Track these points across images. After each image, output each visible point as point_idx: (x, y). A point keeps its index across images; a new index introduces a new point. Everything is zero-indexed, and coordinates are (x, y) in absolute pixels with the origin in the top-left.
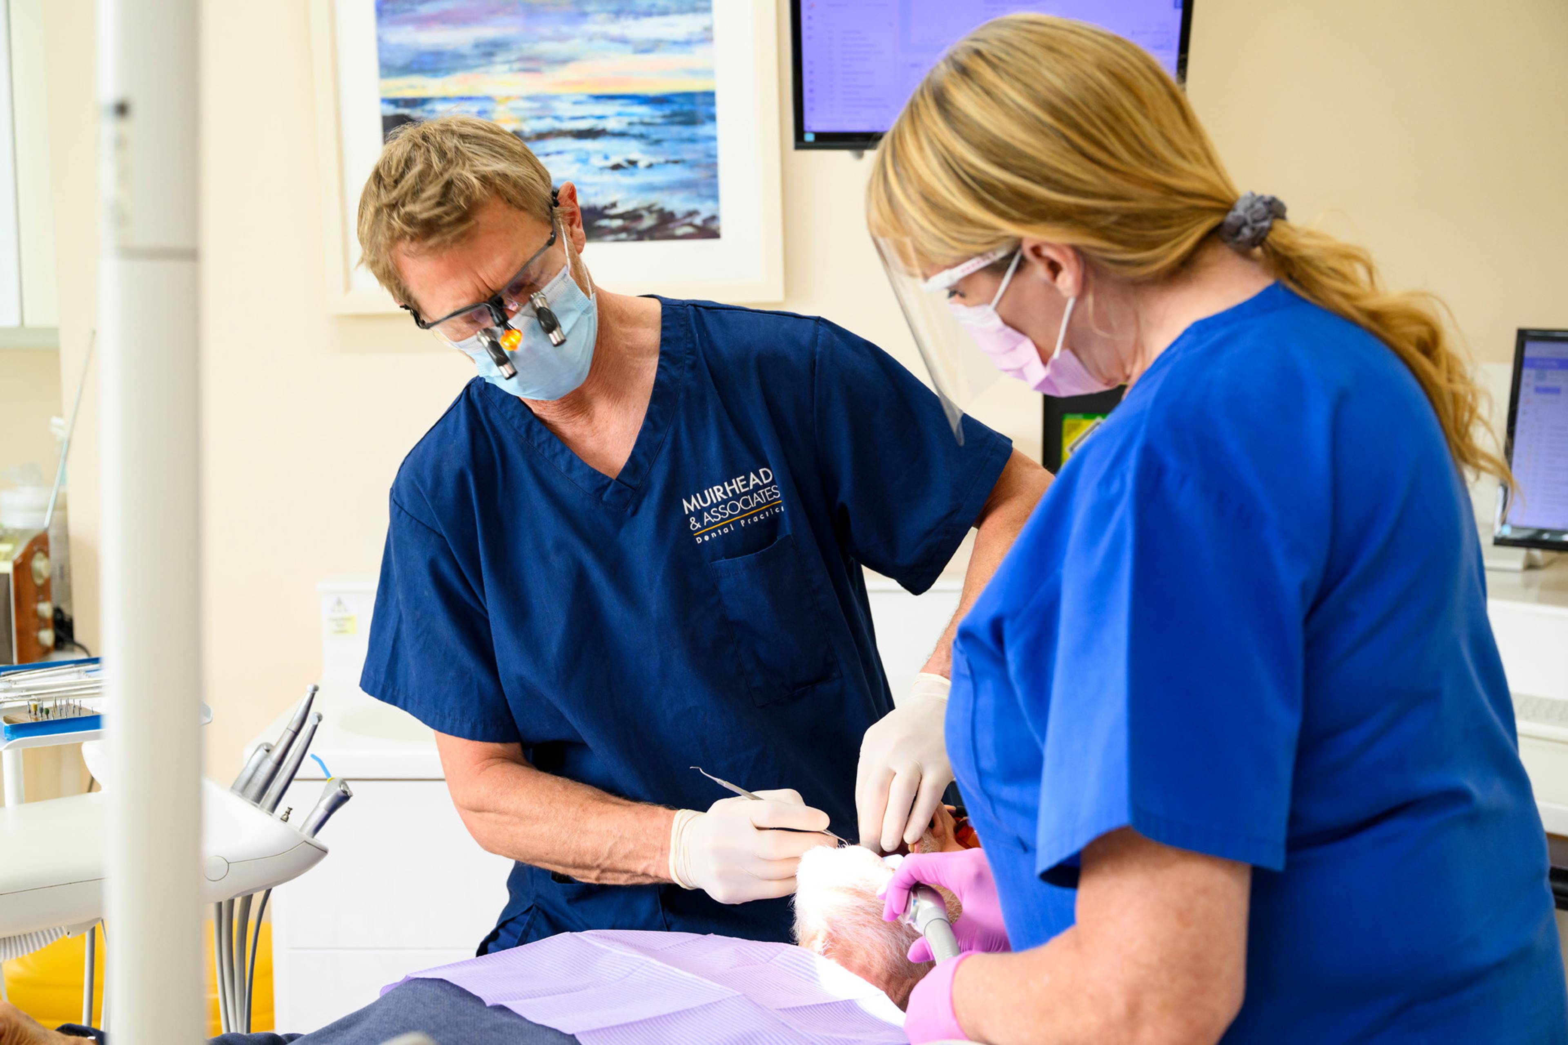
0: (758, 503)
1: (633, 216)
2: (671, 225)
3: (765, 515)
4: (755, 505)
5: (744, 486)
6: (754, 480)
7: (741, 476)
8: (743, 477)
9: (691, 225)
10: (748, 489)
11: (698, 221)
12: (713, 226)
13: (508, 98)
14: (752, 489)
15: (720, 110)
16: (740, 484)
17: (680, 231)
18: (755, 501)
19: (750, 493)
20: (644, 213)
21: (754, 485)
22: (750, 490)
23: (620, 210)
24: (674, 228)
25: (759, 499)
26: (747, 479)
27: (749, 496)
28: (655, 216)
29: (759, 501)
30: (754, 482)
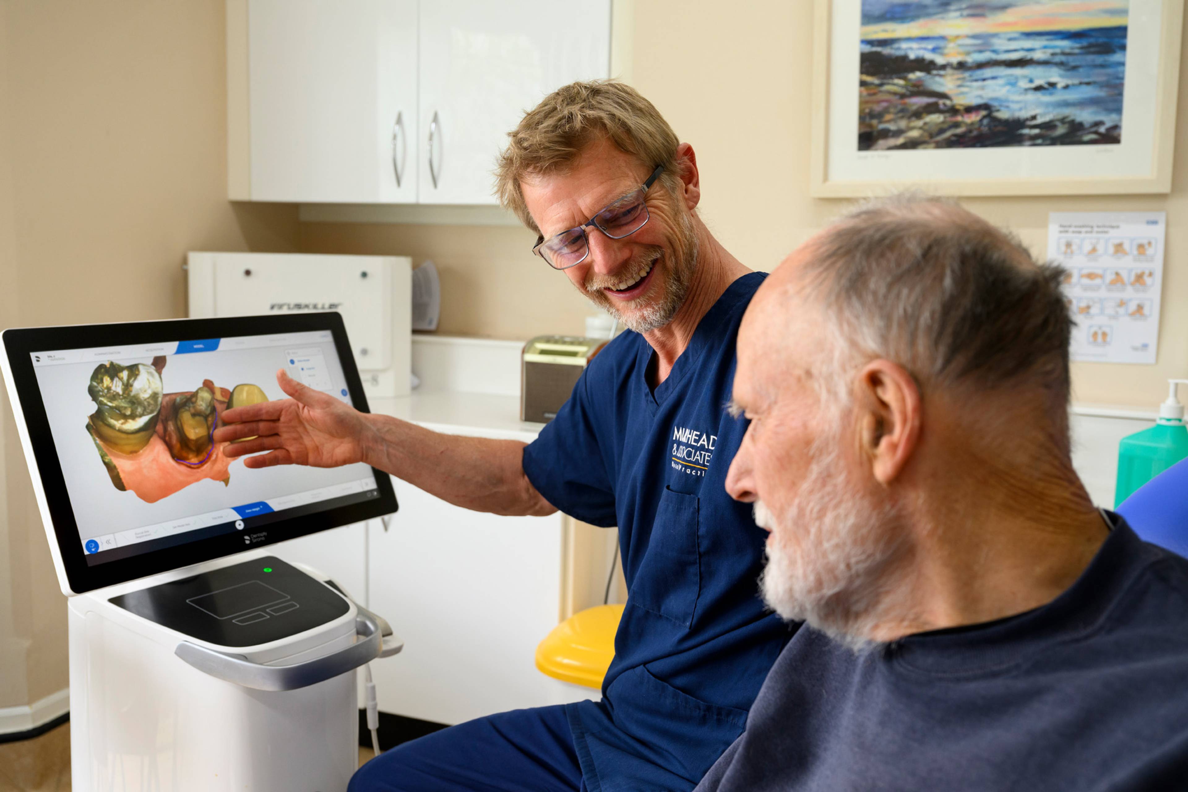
0: (697, 460)
1: (1049, 126)
2: (1079, 133)
3: (697, 473)
4: (694, 460)
5: (695, 441)
6: (704, 441)
7: (699, 432)
8: (698, 433)
9: (1096, 133)
10: (696, 444)
11: (1102, 129)
12: (1115, 133)
13: (957, 37)
14: (698, 447)
15: (1131, 41)
16: (694, 437)
17: (1087, 138)
18: (696, 457)
19: (697, 449)
20: (1058, 123)
21: (701, 444)
22: (696, 446)
23: (1039, 121)
24: (1081, 136)
25: (699, 458)
26: (700, 436)
27: (694, 450)
28: (1067, 126)
29: (698, 459)
30: (703, 443)
